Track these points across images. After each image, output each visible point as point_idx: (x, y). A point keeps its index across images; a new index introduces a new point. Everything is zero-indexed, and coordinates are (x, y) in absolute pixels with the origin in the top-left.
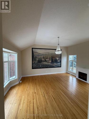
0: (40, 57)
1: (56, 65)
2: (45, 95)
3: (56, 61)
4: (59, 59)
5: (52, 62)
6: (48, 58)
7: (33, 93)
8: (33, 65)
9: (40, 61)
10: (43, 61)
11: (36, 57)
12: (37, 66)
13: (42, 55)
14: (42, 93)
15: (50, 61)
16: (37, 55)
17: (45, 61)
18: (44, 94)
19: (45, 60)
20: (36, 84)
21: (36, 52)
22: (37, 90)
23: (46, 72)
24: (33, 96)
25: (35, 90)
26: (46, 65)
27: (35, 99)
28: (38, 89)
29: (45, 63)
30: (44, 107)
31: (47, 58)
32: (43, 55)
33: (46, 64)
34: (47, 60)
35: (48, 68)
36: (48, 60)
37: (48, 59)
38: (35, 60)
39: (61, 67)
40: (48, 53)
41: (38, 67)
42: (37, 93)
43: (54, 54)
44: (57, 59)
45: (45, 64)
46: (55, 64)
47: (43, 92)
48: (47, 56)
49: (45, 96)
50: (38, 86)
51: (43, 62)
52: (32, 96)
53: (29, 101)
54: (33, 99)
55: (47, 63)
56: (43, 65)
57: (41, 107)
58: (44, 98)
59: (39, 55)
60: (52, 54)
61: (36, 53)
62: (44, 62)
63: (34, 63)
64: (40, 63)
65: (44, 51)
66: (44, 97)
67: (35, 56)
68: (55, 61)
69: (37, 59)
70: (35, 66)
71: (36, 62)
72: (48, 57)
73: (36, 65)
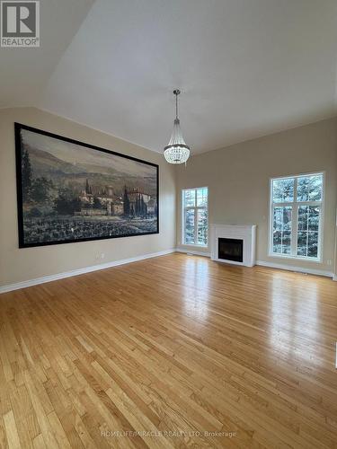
0: (71, 186)
1: (143, 224)
2: (154, 343)
3: (141, 209)
4: (151, 202)
5: (128, 211)
6: (111, 192)
7: (77, 362)
8: (29, 226)
9: (69, 205)
10: (87, 206)
11: (44, 180)
12: (49, 230)
13: (78, 176)
14: (129, 341)
15: (120, 209)
16: (51, 172)
17: (97, 205)
18: (145, 342)
19: (96, 201)
20: (69, 316)
21: (46, 155)
22: (94, 339)
23: (103, 256)
24: (89, 378)
25: (84, 345)
26: (101, 224)
27: (114, 385)
28: (102, 334)
29: (95, 216)
30: (184, 395)
31: (104, 194)
32: (84, 174)
33: (99, 218)
34: (103, 200)
35: (108, 237)
36: (110, 200)
37: (110, 197)
38: (41, 197)
39: (158, 232)
40: (111, 170)
41: (55, 235)
42: (108, 352)
43: (133, 181)
44: (146, 199)
45: (93, 218)
46: (138, 220)
47: (137, 336)
48: (106, 183)
49: (153, 348)
50: (89, 323)
51: (84, 211)
52: (81, 378)
53: (78, 420)
54: (101, 393)
55: (105, 218)
56: (87, 225)
57: (175, 406)
58: (158, 355)
59: (59, 172)
60: (128, 177)
61: (40, 160)
62: (91, 212)
63: (35, 213)
64: (73, 214)
65: (90, 156)
66: (154, 352)
67: (35, 176)
68: (137, 207)
69: (54, 194)
70: (39, 231)
71: (47, 208)
72: (107, 188)
73: (46, 226)
